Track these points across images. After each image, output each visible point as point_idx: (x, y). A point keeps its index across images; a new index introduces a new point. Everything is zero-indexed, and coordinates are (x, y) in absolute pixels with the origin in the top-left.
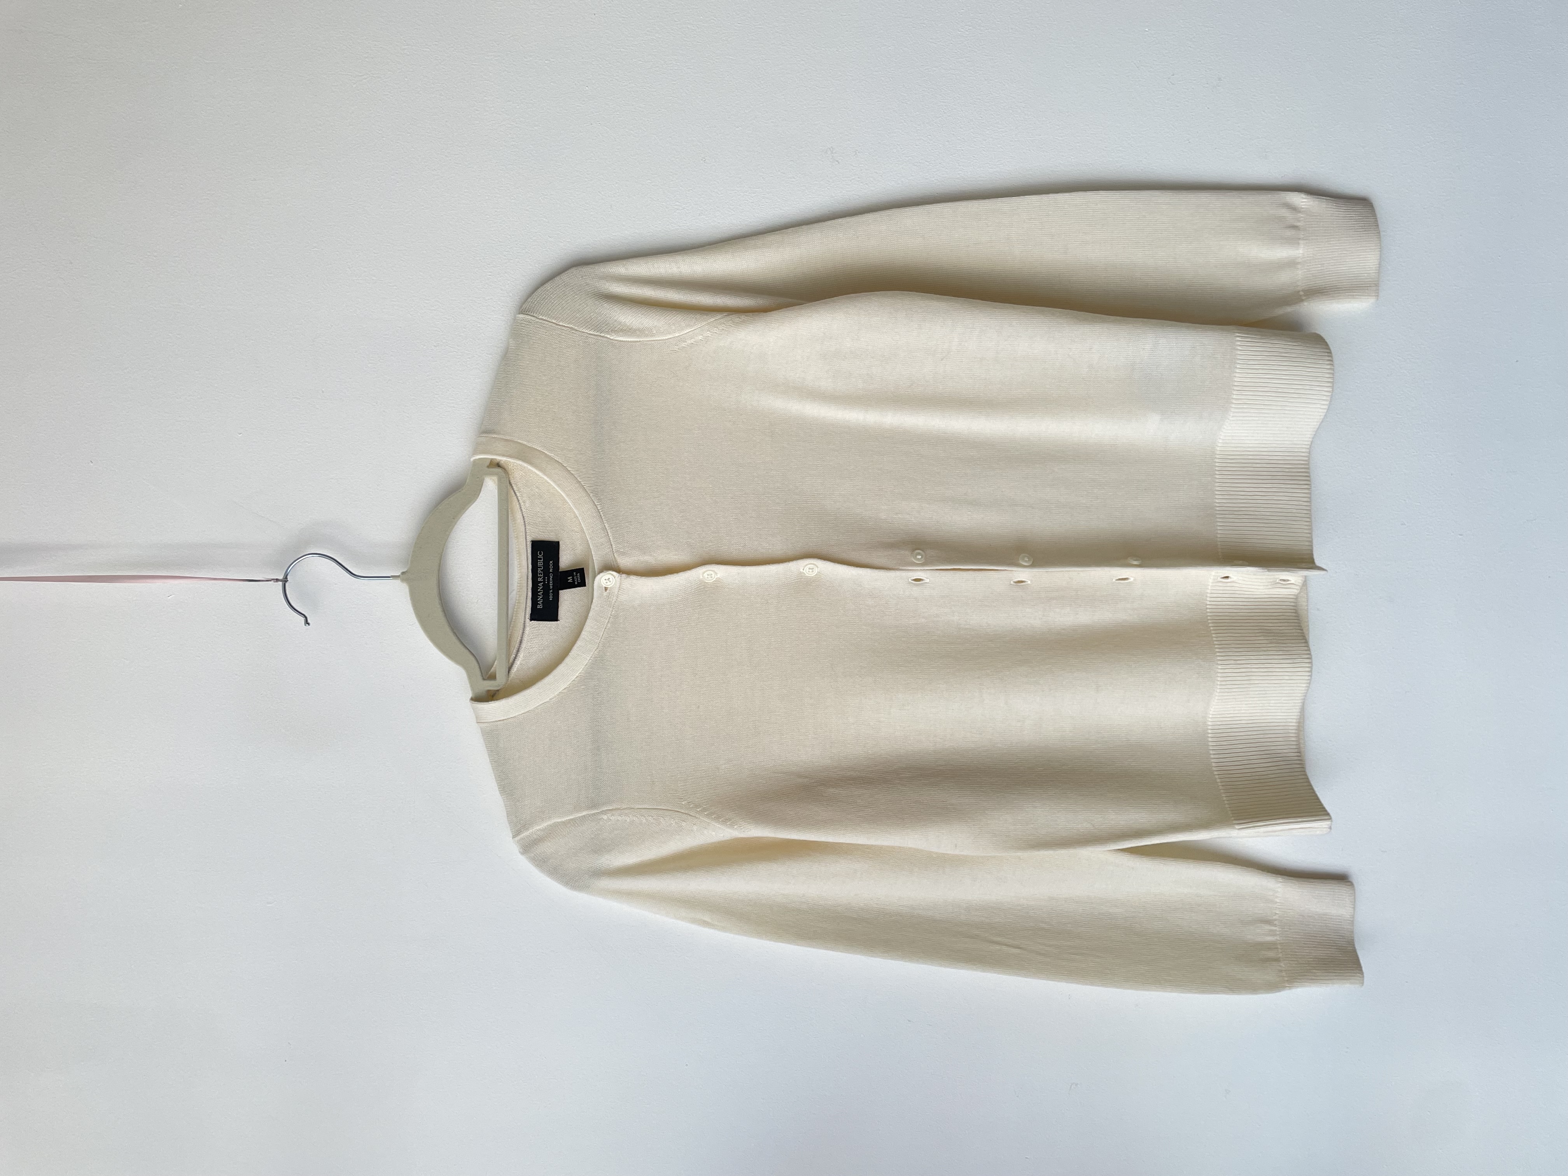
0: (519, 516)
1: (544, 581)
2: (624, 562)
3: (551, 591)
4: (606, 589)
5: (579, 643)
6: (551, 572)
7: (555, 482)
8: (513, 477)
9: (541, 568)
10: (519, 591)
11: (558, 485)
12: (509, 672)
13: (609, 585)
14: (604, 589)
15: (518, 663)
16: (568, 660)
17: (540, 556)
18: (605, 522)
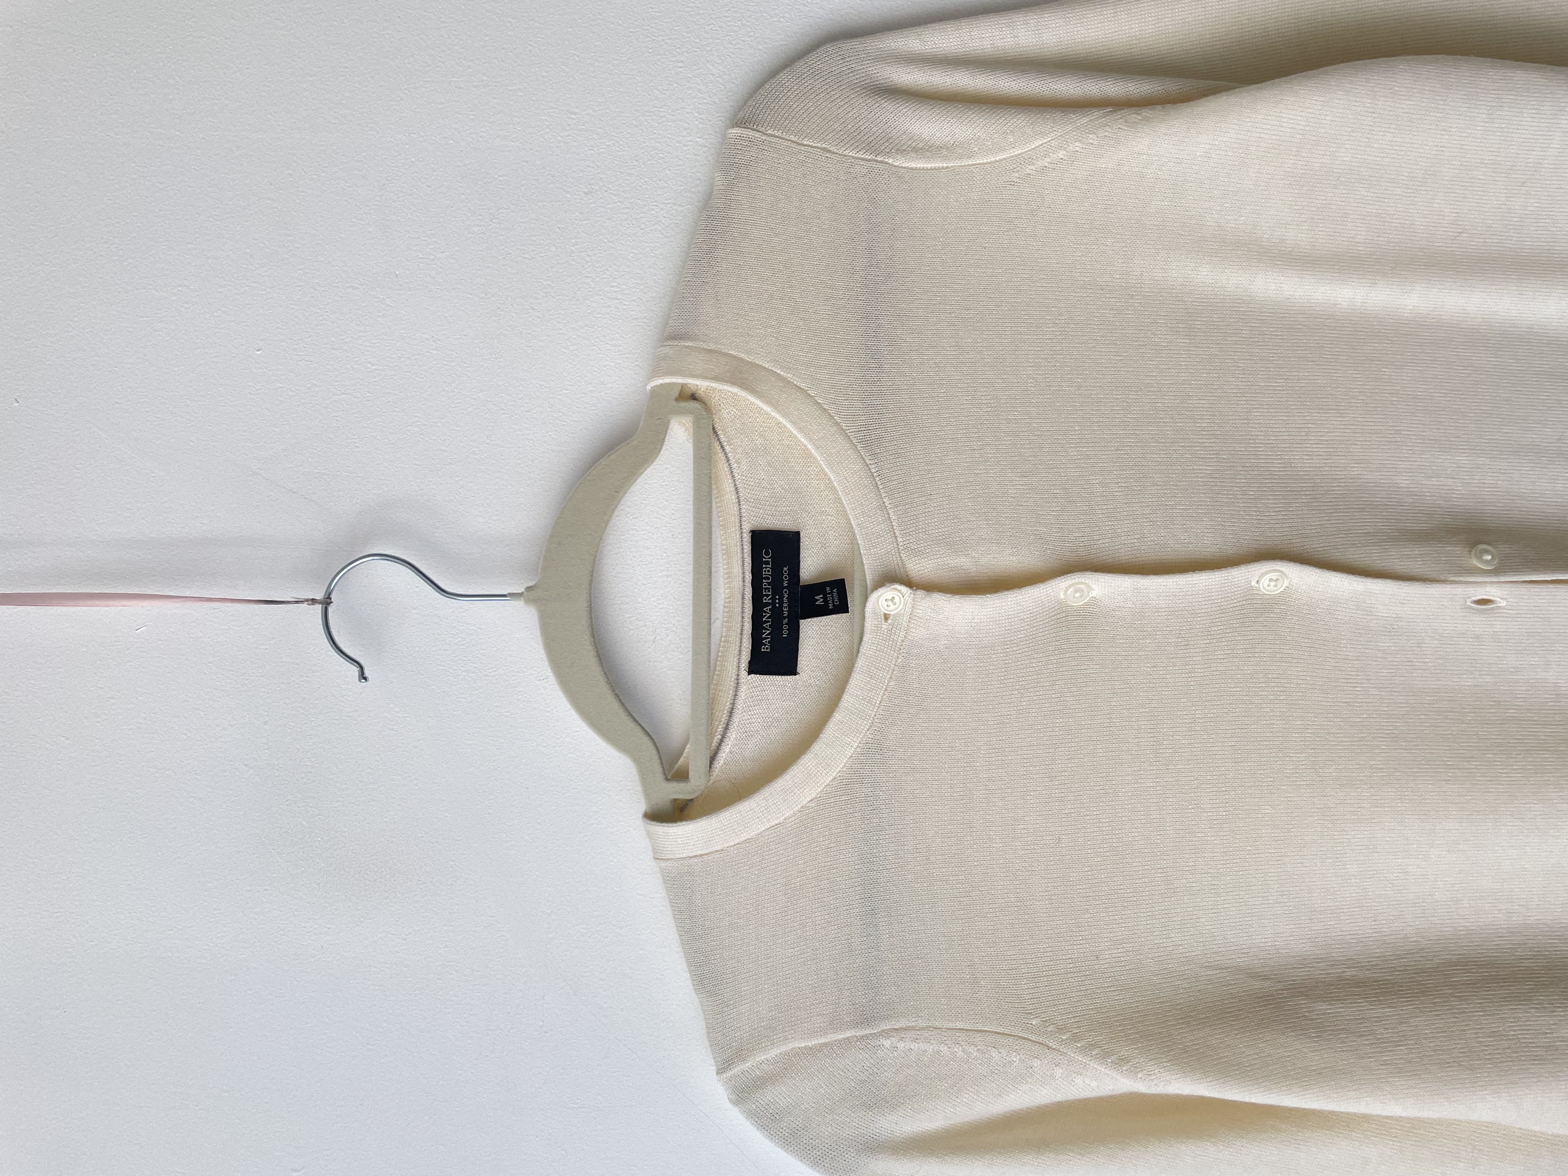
0: (727, 486)
1: (774, 603)
2: (918, 567)
3: (786, 621)
4: (886, 617)
5: (837, 716)
6: (786, 587)
7: (794, 423)
8: (719, 419)
9: (768, 579)
10: (727, 622)
11: (800, 430)
12: (710, 767)
13: (892, 610)
14: (883, 617)
15: (727, 750)
16: (817, 747)
17: (766, 558)
18: (884, 495)
